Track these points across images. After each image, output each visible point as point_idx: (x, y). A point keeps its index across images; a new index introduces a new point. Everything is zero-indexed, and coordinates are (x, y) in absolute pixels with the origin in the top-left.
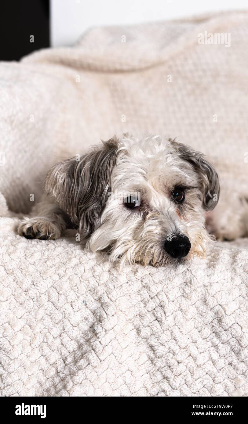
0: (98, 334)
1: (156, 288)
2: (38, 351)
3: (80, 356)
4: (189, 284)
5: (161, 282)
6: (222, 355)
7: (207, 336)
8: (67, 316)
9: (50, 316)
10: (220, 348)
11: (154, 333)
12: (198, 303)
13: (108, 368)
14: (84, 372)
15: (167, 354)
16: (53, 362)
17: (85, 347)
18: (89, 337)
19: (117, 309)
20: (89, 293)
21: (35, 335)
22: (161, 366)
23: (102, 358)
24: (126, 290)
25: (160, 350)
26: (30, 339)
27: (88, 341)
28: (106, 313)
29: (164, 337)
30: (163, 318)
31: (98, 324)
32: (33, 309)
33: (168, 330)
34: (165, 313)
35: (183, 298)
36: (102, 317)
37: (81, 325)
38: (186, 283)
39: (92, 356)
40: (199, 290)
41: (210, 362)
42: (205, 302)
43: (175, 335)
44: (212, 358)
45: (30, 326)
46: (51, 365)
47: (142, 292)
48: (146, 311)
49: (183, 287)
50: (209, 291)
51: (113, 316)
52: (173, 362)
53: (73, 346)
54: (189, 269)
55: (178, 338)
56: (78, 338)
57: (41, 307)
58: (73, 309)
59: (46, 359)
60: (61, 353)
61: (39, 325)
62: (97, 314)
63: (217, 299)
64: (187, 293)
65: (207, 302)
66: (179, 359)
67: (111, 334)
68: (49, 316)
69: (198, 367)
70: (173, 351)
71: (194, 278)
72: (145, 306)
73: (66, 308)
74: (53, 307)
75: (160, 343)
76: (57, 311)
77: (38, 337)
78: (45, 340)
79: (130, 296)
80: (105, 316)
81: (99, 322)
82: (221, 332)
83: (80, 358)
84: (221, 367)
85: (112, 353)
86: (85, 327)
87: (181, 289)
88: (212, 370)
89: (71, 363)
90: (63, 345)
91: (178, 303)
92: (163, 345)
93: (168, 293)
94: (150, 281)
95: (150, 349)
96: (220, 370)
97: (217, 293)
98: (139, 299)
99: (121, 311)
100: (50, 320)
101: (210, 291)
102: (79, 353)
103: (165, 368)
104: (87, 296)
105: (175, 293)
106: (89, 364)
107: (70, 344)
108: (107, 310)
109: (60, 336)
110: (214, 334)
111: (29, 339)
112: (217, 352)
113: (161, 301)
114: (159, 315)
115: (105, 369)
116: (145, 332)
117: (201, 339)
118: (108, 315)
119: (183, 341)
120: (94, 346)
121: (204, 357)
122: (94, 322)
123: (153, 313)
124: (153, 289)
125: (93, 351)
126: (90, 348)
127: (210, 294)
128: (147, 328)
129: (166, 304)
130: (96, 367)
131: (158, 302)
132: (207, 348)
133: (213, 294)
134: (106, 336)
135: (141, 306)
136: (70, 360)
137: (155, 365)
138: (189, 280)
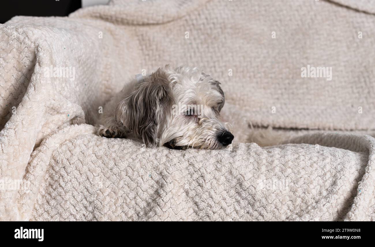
0: (161, 195)
1: (198, 165)
2: (120, 209)
3: (149, 210)
4: (220, 162)
5: (202, 161)
6: (242, 207)
7: (233, 195)
8: (139, 185)
9: (128, 185)
10: (241, 202)
11: (198, 194)
12: (226, 174)
13: (168, 217)
14: (153, 219)
15: (207, 208)
16: (130, 216)
17: (152, 204)
18: (155, 198)
19: (173, 179)
20: (154, 170)
21: (118, 198)
22: (202, 216)
23: (164, 210)
24: (178, 167)
25: (202, 205)
26: (115, 201)
27: (154, 200)
28: (166, 181)
29: (205, 196)
30: (204, 184)
31: (160, 189)
32: (116, 181)
33: (207, 191)
34: (205, 181)
35: (216, 171)
36: (164, 184)
37: (149, 190)
38: (218, 162)
39: (158, 209)
40: (226, 165)
41: (235, 212)
42: (231, 173)
43: (212, 195)
44: (236, 210)
45: (114, 192)
46: (128, 218)
47: (189, 168)
48: (192, 180)
49: (216, 164)
50: (233, 166)
51: (171, 183)
52: (211, 212)
53: (143, 204)
54: (219, 153)
55: (214, 197)
56: (147, 199)
57: (122, 179)
58: (143, 180)
59: (125, 214)
60: (136, 209)
61: (121, 191)
62: (160, 183)
63: (239, 171)
64: (218, 167)
65: (232, 173)
66: (214, 210)
67: (170, 195)
68: (127, 186)
69: (227, 215)
70: (210, 205)
71: (223, 158)
72: (191, 177)
73: (139, 179)
74: (129, 179)
75: (202, 200)
76: (132, 182)
77: (120, 200)
78: (125, 201)
79: (181, 170)
80: (165, 183)
81: (161, 188)
82: (241, 192)
83: (149, 211)
84: (242, 215)
85: (171, 207)
86: (151, 192)
87: (214, 166)
88: (236, 217)
89: (143, 215)
90: (137, 204)
91: (213, 174)
92: (203, 202)
93: (206, 168)
94: (194, 161)
95: (195, 205)
96: (241, 217)
97: (238, 167)
98: (187, 172)
99: (176, 180)
100: (128, 188)
101: (234, 166)
102: (148, 208)
103: (205, 217)
104: (152, 171)
105: (211, 168)
106: (156, 214)
107: (142, 204)
108: (167, 180)
109: (135, 198)
110: (237, 194)
111: (113, 201)
112: (239, 205)
113: (202, 173)
114: (201, 182)
115: (166, 217)
116: (192, 193)
117: (228, 197)
118: (167, 183)
119: (217, 198)
120: (158, 203)
121: (231, 208)
122: (157, 188)
123: (197, 181)
124: (196, 165)
125: (158, 206)
126: (156, 205)
127: (234, 168)
128: (193, 191)
129: (205, 175)
130: (160, 216)
131: (200, 173)
132: (233, 203)
133: (236, 168)
134: (167, 196)
135: (189, 177)
136: (142, 213)
137: (198, 215)
138: (220, 159)
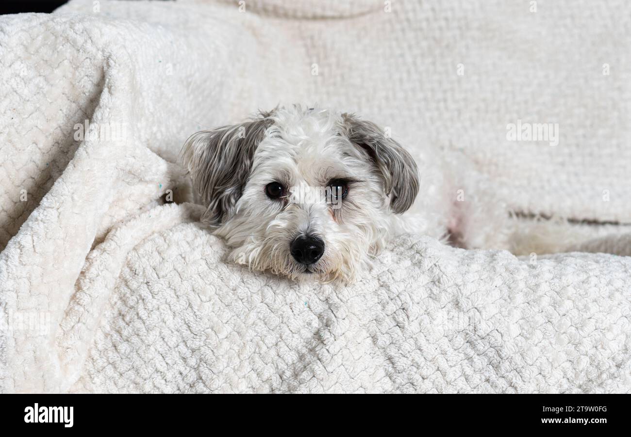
0: (325, 340)
1: (398, 287)
2: (248, 364)
3: (301, 369)
4: (437, 283)
5: (404, 281)
6: (477, 370)
7: (460, 346)
8: (285, 320)
9: (264, 320)
10: (475, 360)
11: (394, 341)
12: (450, 305)
13: (337, 382)
14: (308, 385)
15: (410, 368)
16: (266, 378)
17: (308, 358)
18: (313, 346)
19: (349, 311)
20: (314, 293)
21: (244, 344)
22: (401, 383)
23: (329, 369)
24: (360, 289)
25: (401, 363)
26: (238, 348)
27: (312, 350)
28: (335, 316)
29: (407, 346)
30: (406, 323)
31: (324, 329)
32: (243, 311)
33: (412, 337)
34: (408, 317)
35: (430, 300)
36: (331, 321)
37: (302, 331)
38: (433, 282)
39: (318, 367)
40: (449, 290)
41: (463, 378)
42: (457, 304)
43: (421, 344)
44: (464, 374)
45: (238, 333)
46: (263, 382)
47: (379, 292)
48: (385, 315)
49: (430, 287)
50: (462, 292)
51: (344, 319)
52: (417, 377)
53: (291, 357)
54: (437, 264)
55: (424, 348)
56: (299, 348)
57: (253, 309)
58: (293, 312)
59: (257, 375)
60: (277, 366)
61: (250, 331)
62: (323, 317)
63: (472, 301)
64: (435, 293)
65: (460, 305)
66: (425, 372)
67: (341, 342)
68: (262, 322)
69: (447, 383)
70: (417, 364)
71: (444, 276)
72: (383, 309)
73: (285, 309)
74: (267, 309)
75: (401, 354)
76: (272, 315)
77: (248, 347)
78: (257, 350)
79: (364, 296)
80: (334, 319)
81: (326, 327)
82: (476, 340)
83: (302, 370)
84: (475, 384)
85: (342, 364)
86: (308, 334)
87: (427, 289)
88: (464, 387)
89: (290, 377)
90: (280, 357)
91: (425, 306)
92: (404, 357)
93: (412, 293)
94: (388, 279)
95: (388, 362)
96: (475, 388)
97: (472, 294)
98: (376, 300)
99: (354, 314)
100: (263, 326)
101: (464, 292)
102: (300, 365)
103: (407, 386)
104: (310, 296)
105: (421, 293)
106: (314, 376)
107: (289, 356)
108: (337, 312)
109: (277, 345)
110: (468, 344)
111: (236, 348)
112: (471, 365)
113: (403, 302)
114: (401, 319)
115: (333, 383)
116: (383, 340)
117: (452, 350)
118: (338, 318)
119: (430, 350)
120: (320, 355)
121: (456, 372)
122: (319, 327)
123: (394, 318)
124: (393, 288)
125: (318, 361)
126: (315, 358)
127: (464, 295)
128: (385, 335)
129: (409, 306)
130: (322, 380)
131: (400, 303)
132: (459, 360)
133: (467, 295)
134: (335, 342)
135: (378, 309)
136: (288, 374)
137: (394, 382)
138: (438, 278)
